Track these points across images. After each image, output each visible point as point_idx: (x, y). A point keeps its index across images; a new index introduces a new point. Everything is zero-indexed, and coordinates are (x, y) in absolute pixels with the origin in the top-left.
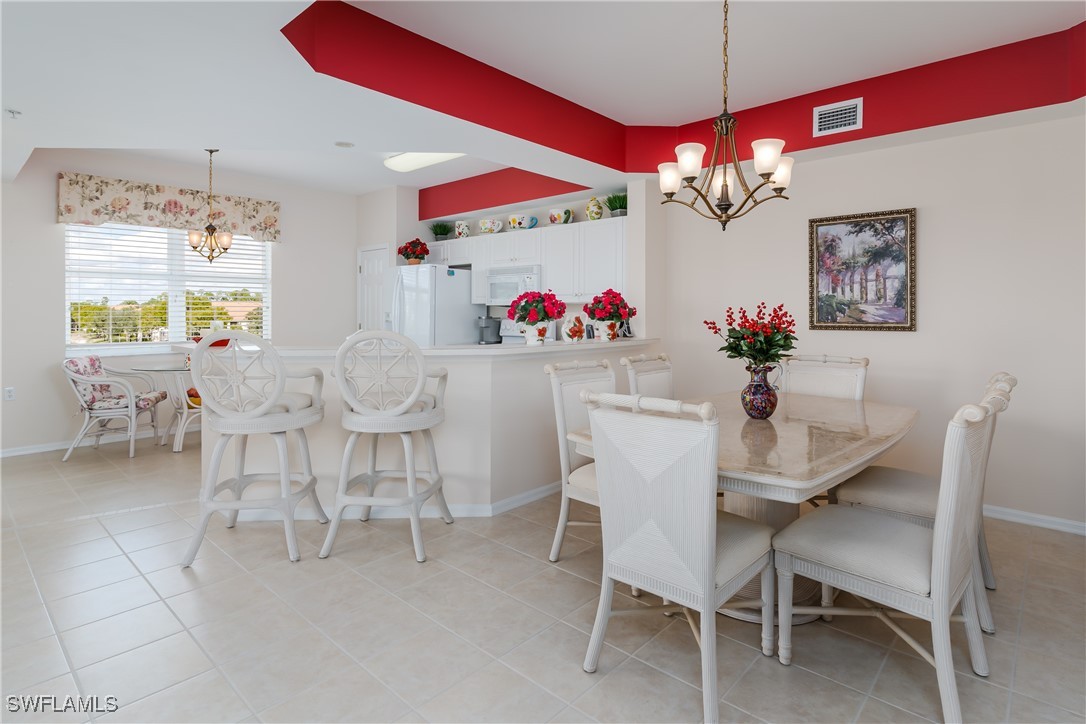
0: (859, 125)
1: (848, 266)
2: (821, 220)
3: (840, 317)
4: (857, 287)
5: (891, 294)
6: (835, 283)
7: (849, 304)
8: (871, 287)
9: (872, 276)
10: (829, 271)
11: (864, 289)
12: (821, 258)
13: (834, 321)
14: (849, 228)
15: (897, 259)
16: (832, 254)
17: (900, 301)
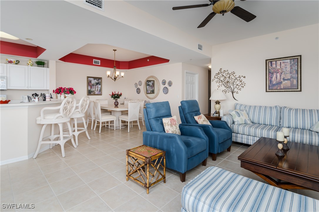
0: (100, 64)
1: (93, 85)
2: (89, 77)
3: (92, 93)
4: (94, 88)
5: (99, 90)
6: (91, 87)
7: (93, 91)
8: (96, 88)
9: (96, 87)
10: (90, 86)
11: (95, 89)
12: (89, 83)
13: (91, 94)
14: (93, 79)
15: (100, 85)
16: (91, 83)
17: (100, 91)
